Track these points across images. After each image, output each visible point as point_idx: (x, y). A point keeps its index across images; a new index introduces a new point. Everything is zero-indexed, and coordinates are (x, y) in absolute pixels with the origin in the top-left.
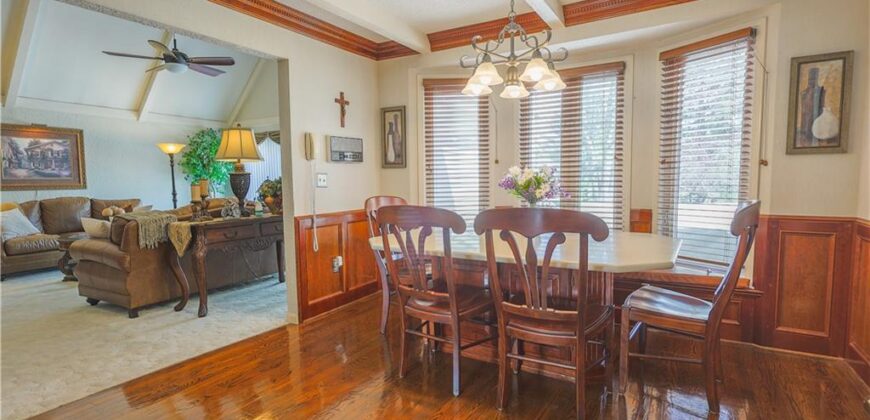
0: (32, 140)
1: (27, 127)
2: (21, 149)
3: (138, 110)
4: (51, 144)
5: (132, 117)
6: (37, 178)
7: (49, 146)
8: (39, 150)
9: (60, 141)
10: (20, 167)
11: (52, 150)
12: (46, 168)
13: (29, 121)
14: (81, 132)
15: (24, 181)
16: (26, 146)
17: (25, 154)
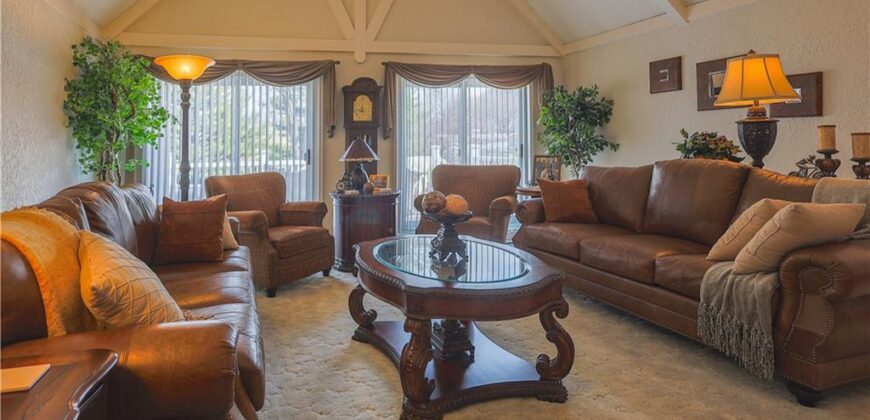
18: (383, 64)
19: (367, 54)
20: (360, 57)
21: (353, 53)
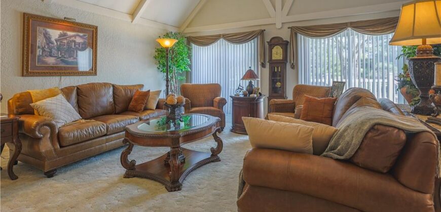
0: (61, 31)
1: (59, 20)
2: (53, 39)
3: (133, 14)
4: (75, 36)
5: (129, 19)
6: (63, 65)
7: (73, 38)
8: (65, 41)
9: (81, 34)
10: (51, 56)
11: (75, 41)
12: (70, 57)
13: (61, 15)
14: (96, 28)
15: (53, 68)
16: (57, 37)
17: (56, 44)
18: (289, 28)
19: (283, 23)
20: (279, 26)
21: (275, 24)
